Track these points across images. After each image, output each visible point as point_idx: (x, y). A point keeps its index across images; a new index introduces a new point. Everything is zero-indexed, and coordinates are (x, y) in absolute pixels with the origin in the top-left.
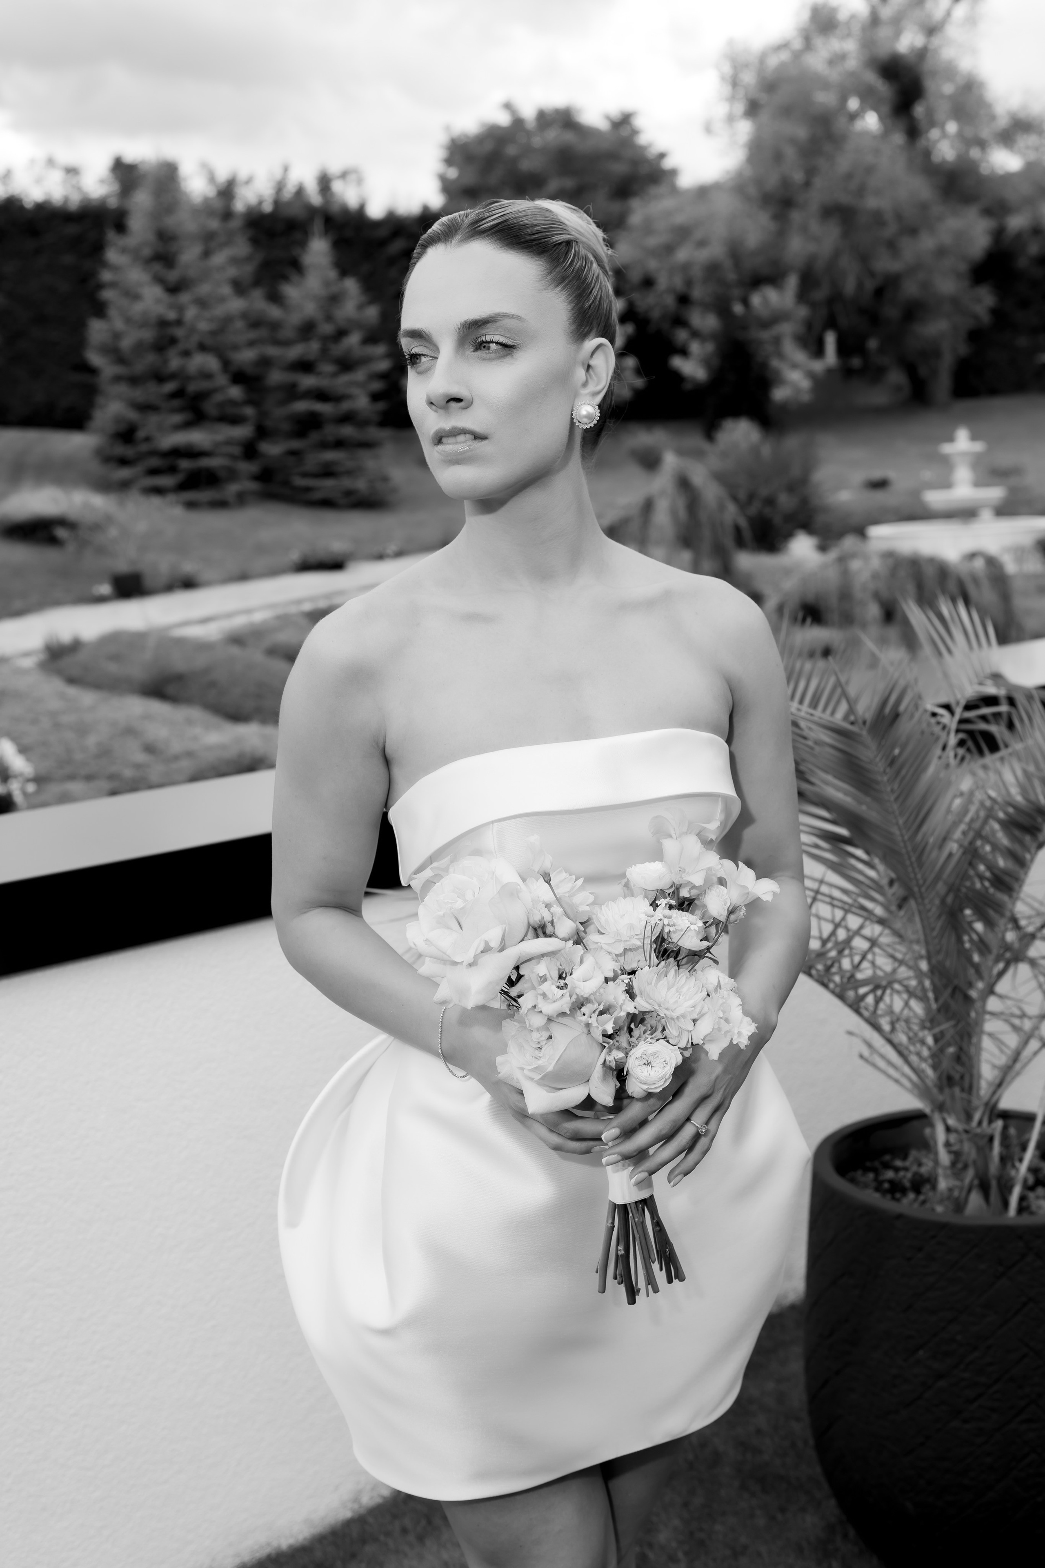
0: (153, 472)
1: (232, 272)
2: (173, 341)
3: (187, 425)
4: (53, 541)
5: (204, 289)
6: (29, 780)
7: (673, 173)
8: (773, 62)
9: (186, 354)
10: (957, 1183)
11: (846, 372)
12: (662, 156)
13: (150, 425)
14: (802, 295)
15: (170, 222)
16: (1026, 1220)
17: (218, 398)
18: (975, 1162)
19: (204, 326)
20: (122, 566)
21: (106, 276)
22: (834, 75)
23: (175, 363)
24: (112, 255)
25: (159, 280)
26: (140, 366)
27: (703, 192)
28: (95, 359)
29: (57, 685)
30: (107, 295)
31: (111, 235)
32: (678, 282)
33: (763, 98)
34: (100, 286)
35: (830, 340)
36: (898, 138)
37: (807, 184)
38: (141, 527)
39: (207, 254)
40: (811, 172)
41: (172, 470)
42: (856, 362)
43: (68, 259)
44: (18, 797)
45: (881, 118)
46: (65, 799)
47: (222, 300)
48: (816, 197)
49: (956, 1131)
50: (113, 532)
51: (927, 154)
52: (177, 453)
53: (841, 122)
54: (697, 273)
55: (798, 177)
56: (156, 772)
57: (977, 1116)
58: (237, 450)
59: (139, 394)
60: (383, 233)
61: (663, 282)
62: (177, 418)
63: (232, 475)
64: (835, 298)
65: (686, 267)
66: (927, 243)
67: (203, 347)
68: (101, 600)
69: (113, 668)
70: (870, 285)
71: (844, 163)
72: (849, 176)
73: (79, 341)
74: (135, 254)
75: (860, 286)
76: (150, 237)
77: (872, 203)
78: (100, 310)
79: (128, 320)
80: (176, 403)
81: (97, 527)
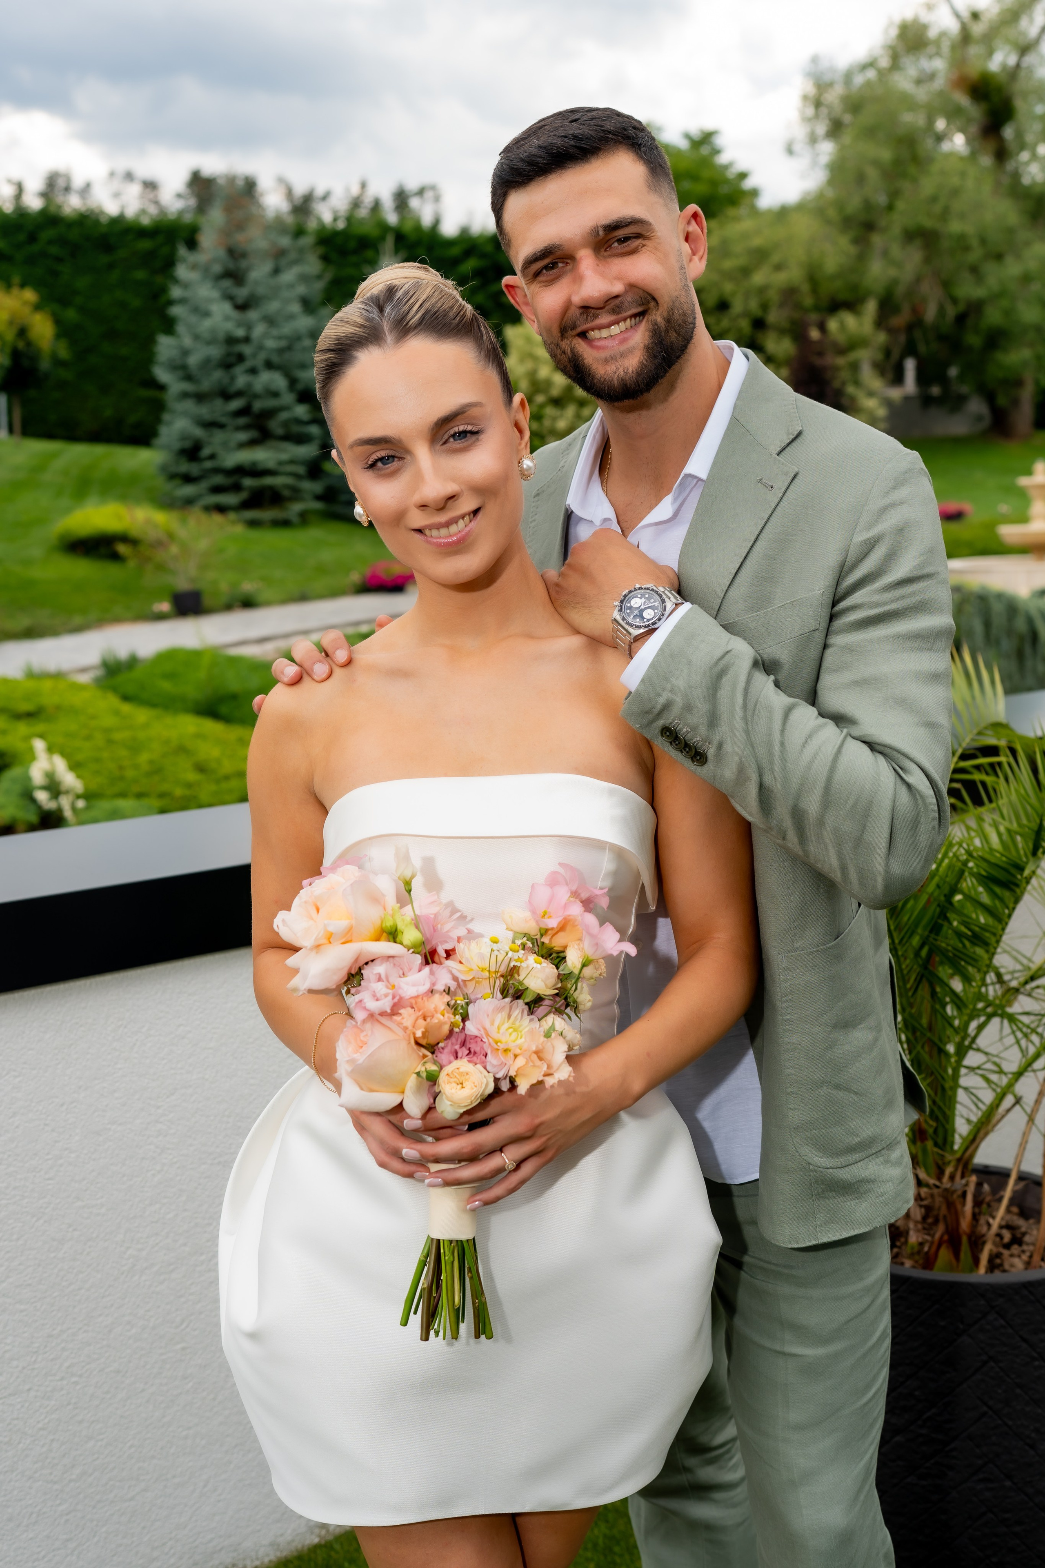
0: (217, 490)
1: (301, 290)
2: (241, 358)
3: (252, 443)
4: (115, 557)
5: (273, 307)
6: (78, 797)
7: (754, 193)
8: (859, 80)
9: (253, 371)
10: (928, 1238)
11: (926, 401)
12: (743, 176)
13: (215, 442)
14: (880, 322)
15: (240, 238)
16: (998, 1277)
17: (284, 416)
18: (945, 1217)
19: (271, 344)
20: (182, 584)
21: (176, 292)
22: (922, 94)
23: (241, 380)
24: (182, 272)
25: (230, 298)
26: (206, 385)
27: (783, 213)
28: (162, 375)
29: (113, 700)
30: (176, 311)
31: (182, 251)
32: (754, 305)
33: (847, 118)
34: (171, 303)
35: (910, 366)
36: (986, 160)
37: (890, 207)
38: (203, 544)
39: (276, 271)
40: (894, 195)
41: (236, 488)
42: (935, 390)
43: (140, 275)
44: (68, 813)
45: (969, 141)
46: (115, 815)
47: (291, 317)
48: (898, 222)
49: (927, 1185)
50: (174, 549)
51: (1016, 176)
52: (241, 471)
53: (929, 142)
54: (773, 296)
55: (882, 199)
56: (206, 790)
57: (948, 1170)
58: (301, 470)
59: (205, 411)
60: (455, 251)
61: (737, 306)
62: (243, 436)
63: (296, 494)
64: (916, 324)
65: (762, 290)
66: (1012, 269)
67: (269, 365)
68: (160, 617)
69: (166, 686)
70: (951, 312)
71: (928, 186)
72: (934, 199)
73: (148, 357)
74: (206, 270)
75: (941, 311)
76: (221, 253)
77: (955, 227)
78: (169, 326)
79: (197, 337)
80: (242, 421)
81: (159, 544)
